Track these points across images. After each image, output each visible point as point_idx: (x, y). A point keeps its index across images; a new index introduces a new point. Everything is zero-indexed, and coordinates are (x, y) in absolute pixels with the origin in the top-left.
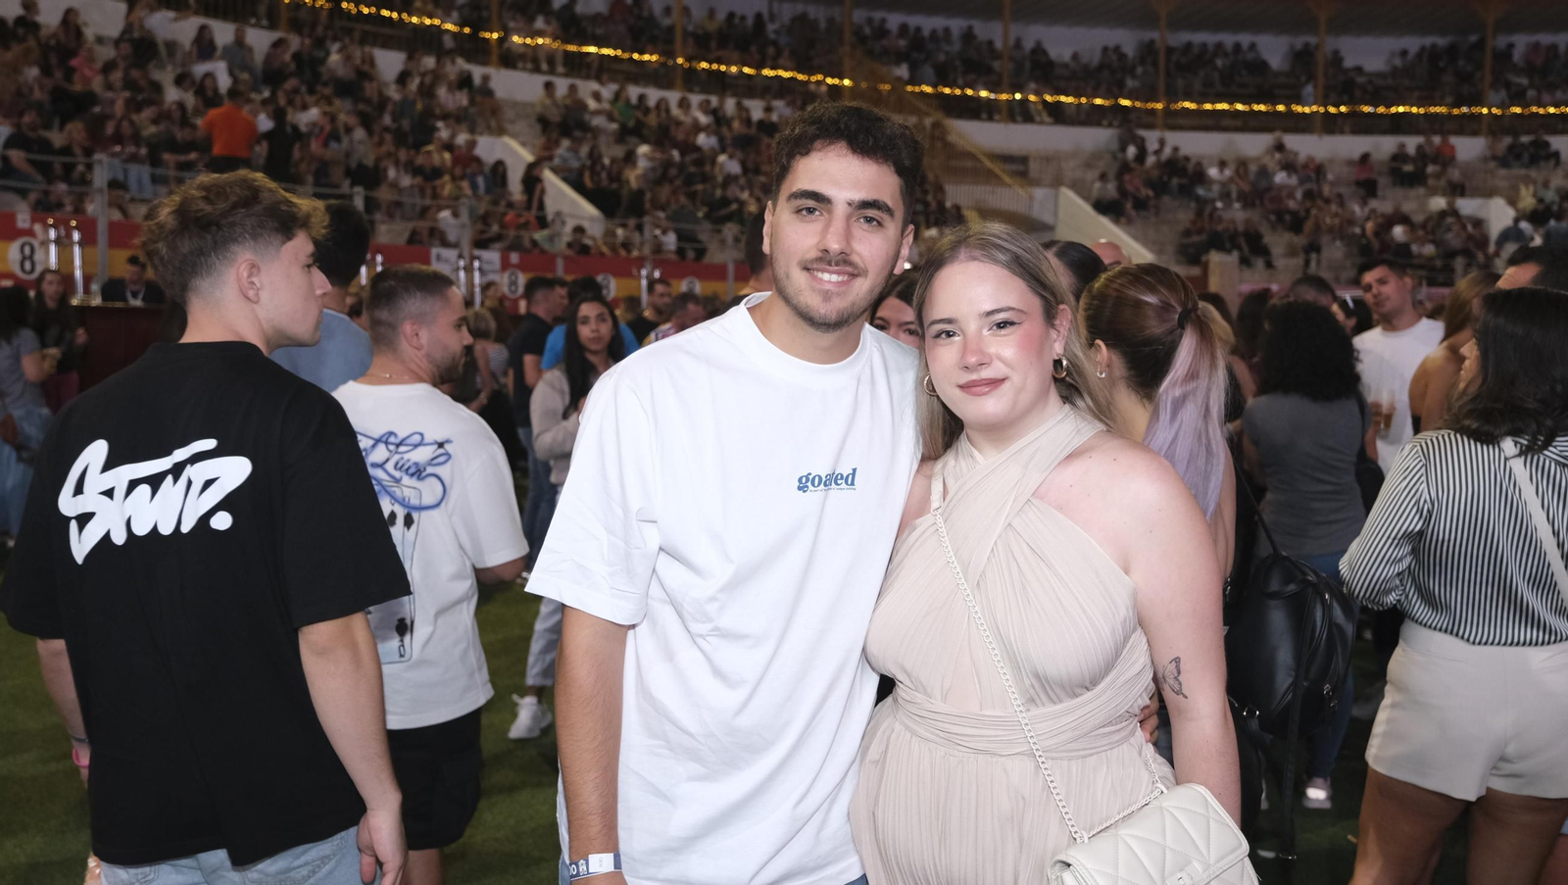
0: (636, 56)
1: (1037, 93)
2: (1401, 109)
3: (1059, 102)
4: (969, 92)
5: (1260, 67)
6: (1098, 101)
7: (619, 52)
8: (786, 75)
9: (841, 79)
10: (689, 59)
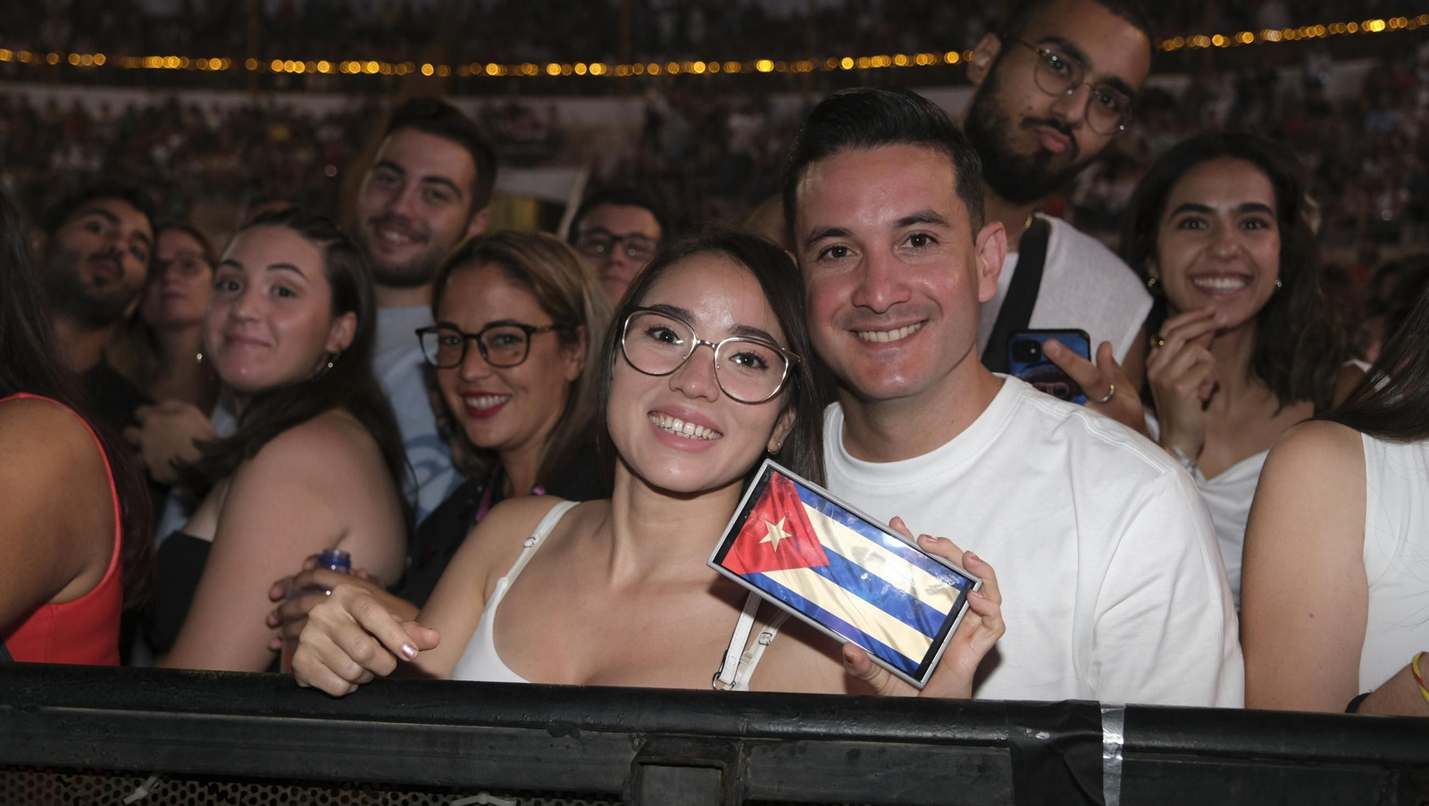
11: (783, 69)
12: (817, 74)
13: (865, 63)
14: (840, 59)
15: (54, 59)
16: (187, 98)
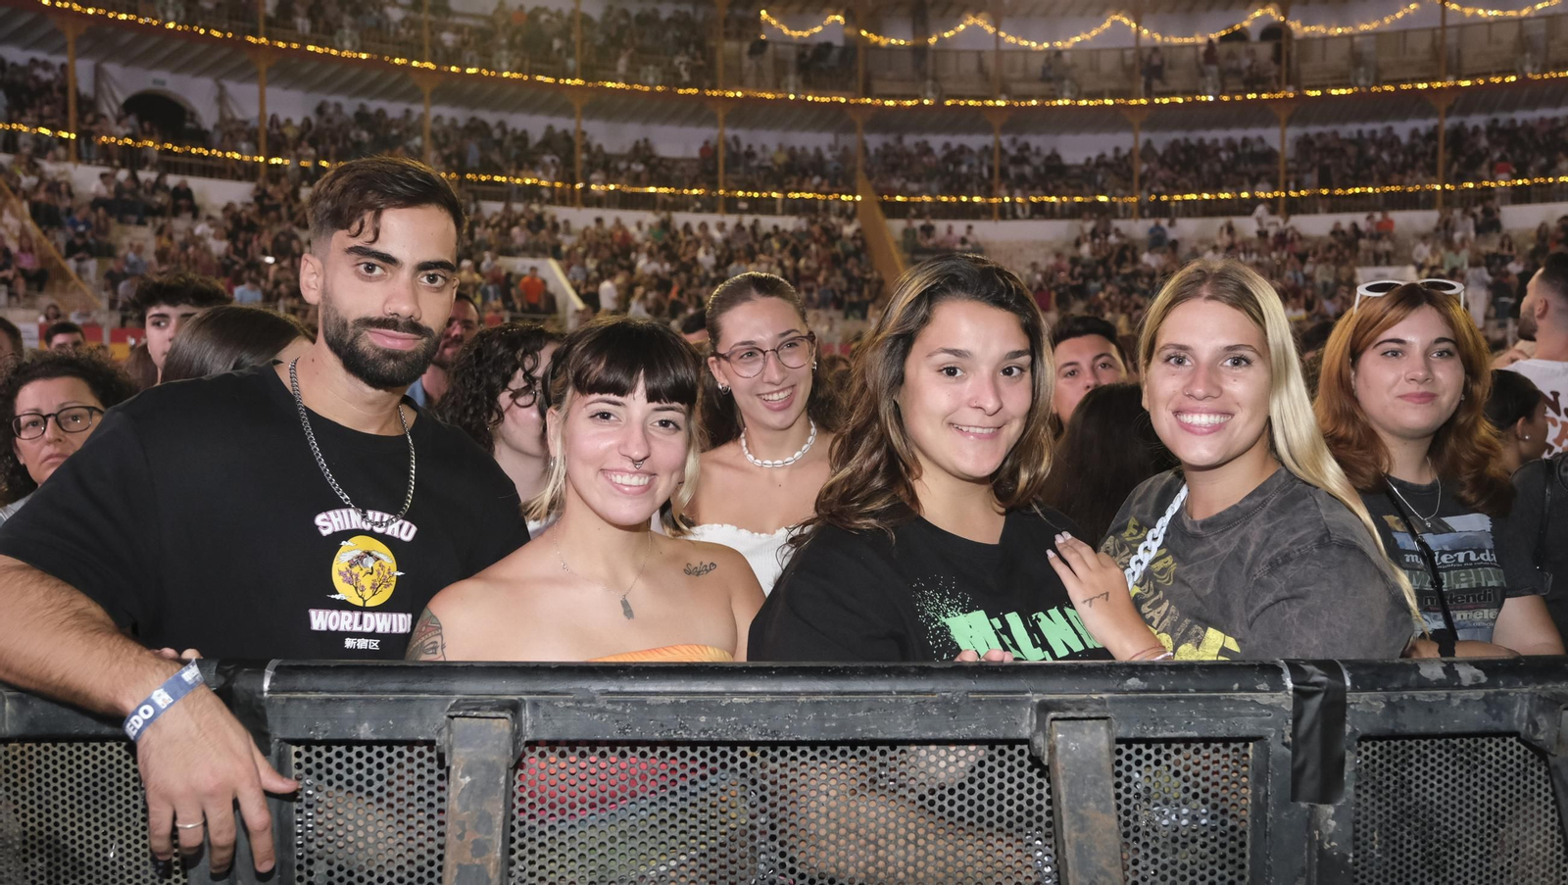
0: (686, 191)
1: (1024, 195)
2: (1357, 190)
3: (1043, 202)
4: (964, 199)
5: (1270, 156)
6: (1078, 199)
7: (673, 190)
8: (810, 196)
9: (854, 195)
10: (729, 190)
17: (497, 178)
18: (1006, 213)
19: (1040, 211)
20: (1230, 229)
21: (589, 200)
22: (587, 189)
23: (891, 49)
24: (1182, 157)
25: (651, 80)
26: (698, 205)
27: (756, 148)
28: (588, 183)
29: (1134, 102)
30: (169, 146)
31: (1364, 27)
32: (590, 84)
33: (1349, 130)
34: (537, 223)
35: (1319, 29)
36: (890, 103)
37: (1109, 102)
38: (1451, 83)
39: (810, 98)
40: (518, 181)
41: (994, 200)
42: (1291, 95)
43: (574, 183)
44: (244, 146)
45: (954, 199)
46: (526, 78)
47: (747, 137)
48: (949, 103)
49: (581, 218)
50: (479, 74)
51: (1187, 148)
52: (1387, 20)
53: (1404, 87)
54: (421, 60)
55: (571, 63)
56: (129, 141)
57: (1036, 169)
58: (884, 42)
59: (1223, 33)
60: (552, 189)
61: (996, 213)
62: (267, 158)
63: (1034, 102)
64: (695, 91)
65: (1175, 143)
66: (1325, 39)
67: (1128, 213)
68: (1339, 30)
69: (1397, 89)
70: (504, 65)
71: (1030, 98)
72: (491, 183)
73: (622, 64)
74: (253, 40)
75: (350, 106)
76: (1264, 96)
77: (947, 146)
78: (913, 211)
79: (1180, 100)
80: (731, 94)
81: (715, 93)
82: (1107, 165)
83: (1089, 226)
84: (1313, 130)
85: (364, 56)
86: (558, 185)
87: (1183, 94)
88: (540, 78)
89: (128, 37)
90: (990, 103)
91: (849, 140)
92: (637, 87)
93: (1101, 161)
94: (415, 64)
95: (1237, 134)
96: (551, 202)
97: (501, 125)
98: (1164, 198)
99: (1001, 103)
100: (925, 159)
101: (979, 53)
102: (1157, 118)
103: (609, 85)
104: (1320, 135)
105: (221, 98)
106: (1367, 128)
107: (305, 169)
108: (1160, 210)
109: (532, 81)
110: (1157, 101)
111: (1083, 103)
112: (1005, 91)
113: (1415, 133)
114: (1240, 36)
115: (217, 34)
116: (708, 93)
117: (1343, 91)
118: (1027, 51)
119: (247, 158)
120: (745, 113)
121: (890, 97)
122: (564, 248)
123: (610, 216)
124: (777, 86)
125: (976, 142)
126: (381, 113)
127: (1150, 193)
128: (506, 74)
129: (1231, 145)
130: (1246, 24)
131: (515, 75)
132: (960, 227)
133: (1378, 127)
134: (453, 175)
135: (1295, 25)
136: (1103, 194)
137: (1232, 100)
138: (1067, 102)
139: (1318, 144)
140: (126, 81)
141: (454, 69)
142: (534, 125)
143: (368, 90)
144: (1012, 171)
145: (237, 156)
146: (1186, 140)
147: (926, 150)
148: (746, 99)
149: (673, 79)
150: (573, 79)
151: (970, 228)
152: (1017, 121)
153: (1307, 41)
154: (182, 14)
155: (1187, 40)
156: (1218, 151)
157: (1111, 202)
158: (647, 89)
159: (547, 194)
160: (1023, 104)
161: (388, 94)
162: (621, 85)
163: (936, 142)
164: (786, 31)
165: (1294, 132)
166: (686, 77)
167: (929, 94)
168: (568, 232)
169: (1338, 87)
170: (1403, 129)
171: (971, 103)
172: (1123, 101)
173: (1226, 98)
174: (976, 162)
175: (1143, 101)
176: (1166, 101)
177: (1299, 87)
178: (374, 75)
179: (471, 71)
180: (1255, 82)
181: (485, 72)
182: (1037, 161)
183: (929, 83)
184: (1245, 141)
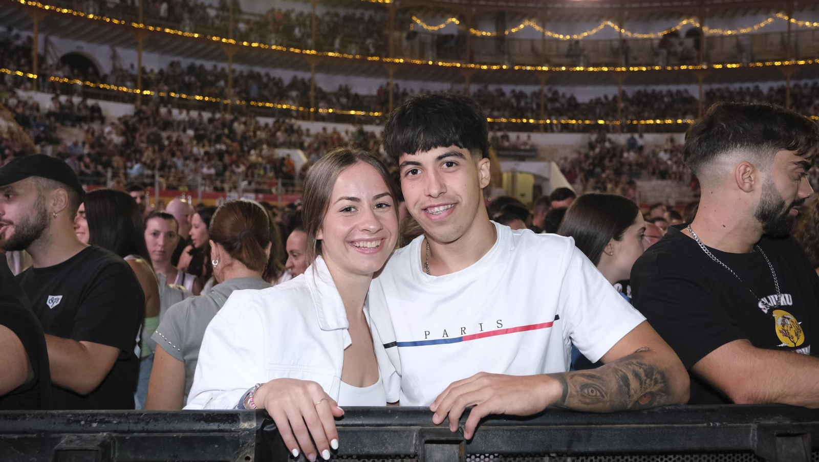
0: (371, 114)
1: (558, 119)
3: (568, 123)
4: (525, 121)
6: (587, 122)
7: (364, 113)
11: (608, 122)
12: (621, 125)
13: (642, 122)
14: (632, 120)
15: (312, 110)
16: (368, 128)
17: (268, 105)
18: (548, 129)
19: (566, 128)
20: (672, 140)
21: (318, 118)
22: (316, 112)
23: (483, 37)
24: (644, 99)
25: (353, 52)
26: (378, 121)
27: (408, 91)
28: (318, 108)
29: (618, 69)
30: (88, 83)
31: (743, 31)
32: (320, 54)
33: (735, 86)
34: (290, 130)
35: (717, 31)
36: (485, 67)
37: (605, 69)
38: (793, 62)
39: (440, 64)
40: (279, 106)
41: (541, 122)
42: (705, 67)
43: (310, 108)
44: (129, 84)
45: (519, 121)
46: (285, 49)
47: (403, 85)
48: (517, 68)
49: (315, 127)
50: (259, 47)
51: (646, 94)
52: (756, 27)
53: (768, 64)
54: (227, 38)
55: (310, 42)
56: (66, 80)
57: (563, 105)
58: (479, 33)
59: (665, 32)
60: (298, 111)
61: (542, 128)
62: (142, 91)
63: (564, 68)
64: (376, 58)
65: (639, 93)
66: (723, 37)
67: (615, 130)
68: (729, 32)
69: (764, 65)
70: (273, 42)
71: (562, 66)
72: (264, 107)
73: (337, 43)
74: (135, 25)
75: (185, 63)
76: (691, 67)
77: (513, 91)
78: (496, 127)
79: (644, 69)
80: (397, 61)
81: (388, 60)
82: (602, 103)
83: (594, 137)
84: (715, 86)
85: (196, 35)
86: (301, 109)
87: (646, 65)
88: (292, 50)
89: (66, 22)
90: (539, 68)
91: (459, 87)
92: (346, 56)
93: (598, 102)
94: (224, 40)
95: (674, 88)
96: (297, 118)
97: (267, 75)
98: (635, 122)
99: (545, 68)
100: (502, 99)
101: (532, 41)
102: (631, 78)
103: (331, 54)
104: (719, 90)
105: (114, 57)
106: (745, 86)
107: (162, 98)
108: (632, 129)
109: (288, 51)
110: (631, 69)
111: (591, 69)
112: (547, 62)
113: (771, 89)
114: (675, 34)
115: (116, 21)
116: (384, 60)
117: (734, 66)
118: (558, 40)
119: (130, 91)
120: (405, 71)
121: (484, 64)
122: (306, 144)
123: (330, 127)
124: (421, 57)
125: (529, 89)
126: (202, 67)
127: (627, 119)
128: (274, 47)
129: (670, 93)
130: (678, 28)
131: (279, 48)
132: (524, 136)
133: (750, 85)
134: (244, 103)
135: (705, 29)
136: (601, 119)
137: (673, 70)
138: (582, 69)
139: (718, 94)
140: (62, 46)
141: (245, 44)
142: (286, 76)
143: (196, 55)
144: (549, 106)
145: (125, 89)
146: (645, 91)
147: (502, 94)
148: (405, 63)
149: (366, 52)
150: (310, 50)
151: (529, 137)
152: (553, 78)
153: (712, 38)
154: (97, 10)
155: (645, 36)
156: (663, 97)
157: (605, 124)
158: (351, 57)
159: (294, 114)
160: (557, 69)
161: (207, 57)
162: (337, 55)
163: (507, 89)
164: (425, 26)
165: (706, 87)
166: (372, 50)
167: (506, 62)
168: (308, 135)
169: (731, 63)
170: (765, 87)
171: (529, 68)
172: (612, 69)
173: (669, 68)
174: (529, 100)
175: (624, 69)
176: (636, 69)
177: (710, 62)
178: (200, 46)
179: (255, 45)
180: (685, 60)
181: (262, 46)
182: (563, 101)
183: (506, 57)
184: (678, 92)
